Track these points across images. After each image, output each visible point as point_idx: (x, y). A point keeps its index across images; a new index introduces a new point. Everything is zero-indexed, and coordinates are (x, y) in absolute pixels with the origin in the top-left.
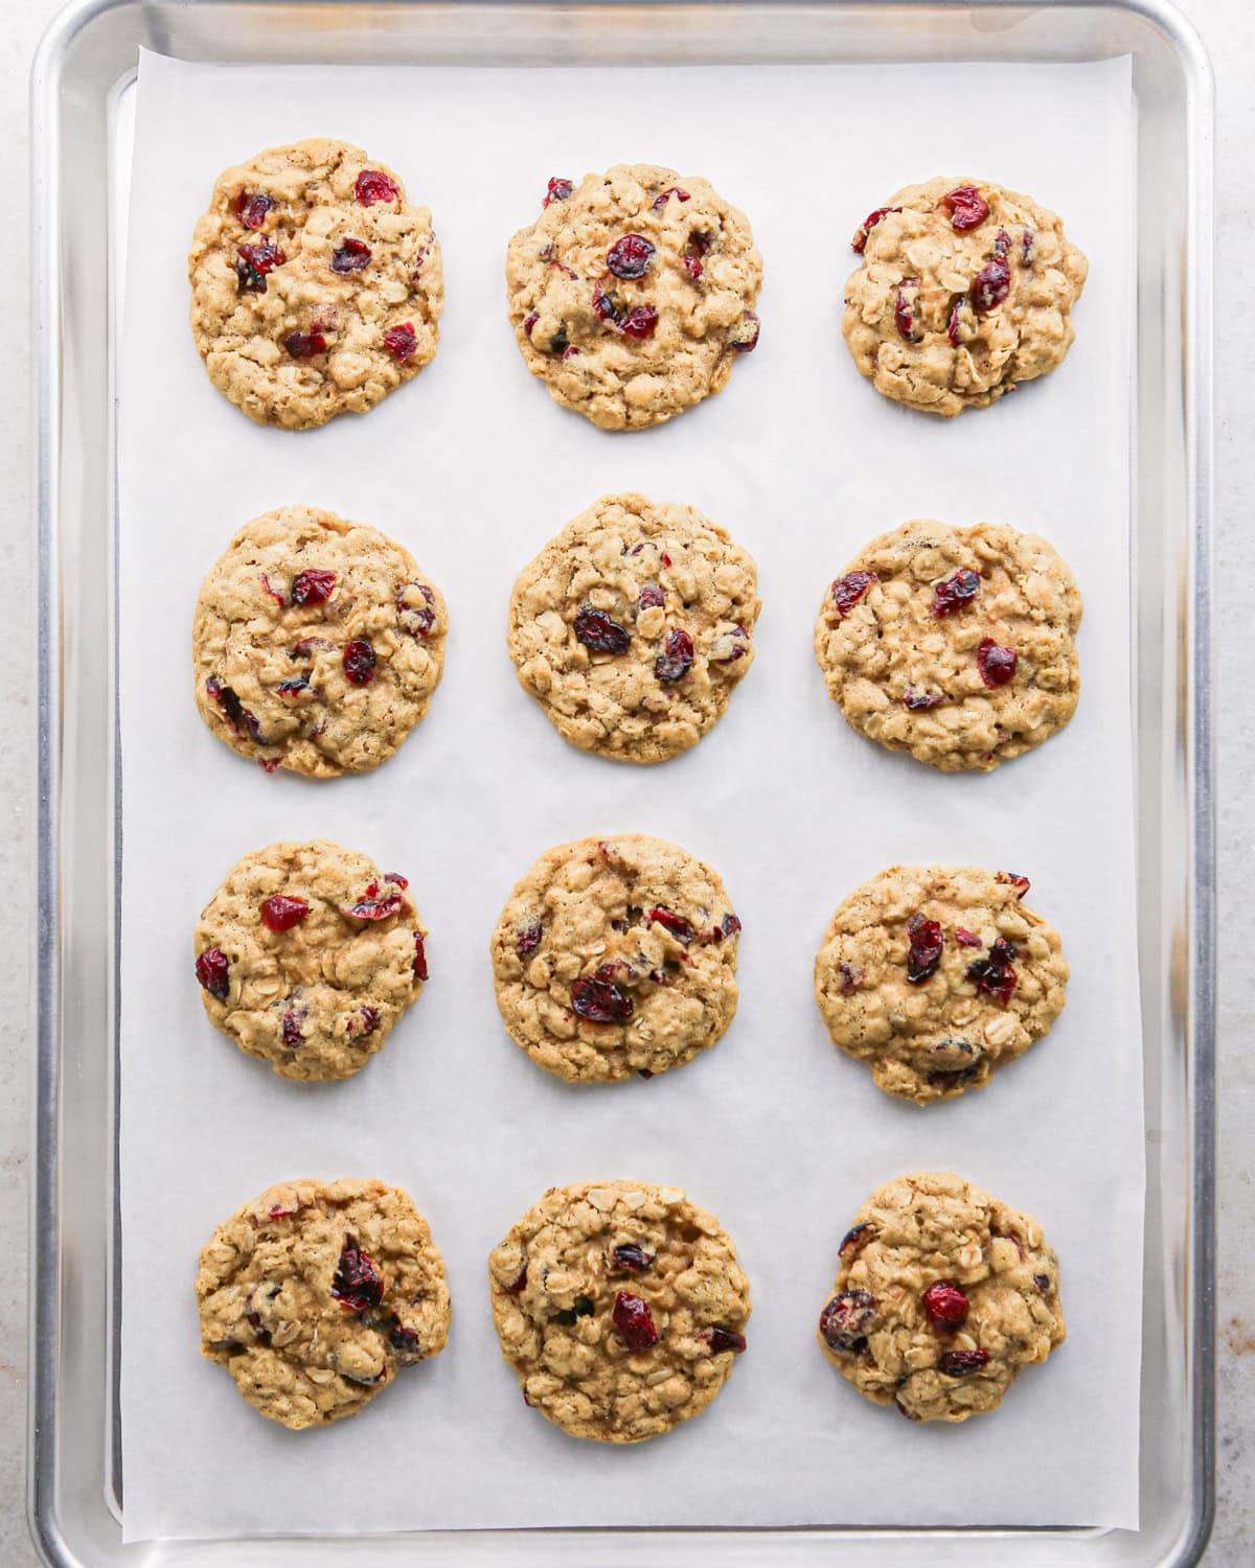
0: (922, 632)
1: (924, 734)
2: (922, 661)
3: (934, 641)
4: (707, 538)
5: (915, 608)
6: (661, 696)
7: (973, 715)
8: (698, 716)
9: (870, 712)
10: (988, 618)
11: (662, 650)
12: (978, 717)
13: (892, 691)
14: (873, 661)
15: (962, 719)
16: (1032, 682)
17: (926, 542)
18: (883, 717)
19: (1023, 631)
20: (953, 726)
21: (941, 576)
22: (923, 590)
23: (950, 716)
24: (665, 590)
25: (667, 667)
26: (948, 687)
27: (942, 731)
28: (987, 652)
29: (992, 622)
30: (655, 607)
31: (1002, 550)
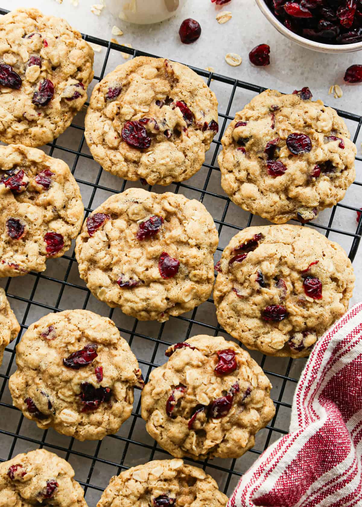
0: (130, 247)
1: (127, 301)
2: (129, 262)
3: (136, 252)
4: (68, 35)
5: (128, 234)
6: (35, 113)
7: (154, 292)
8: (53, 126)
9: (100, 287)
10: (165, 242)
11: (37, 88)
12: (156, 293)
13: (113, 277)
14: (103, 261)
15: (148, 294)
16: (187, 277)
17: (136, 200)
18: (107, 290)
19: (184, 250)
20: (143, 297)
21: (143, 218)
22: (133, 225)
23: (142, 292)
24: (43, 58)
25: (38, 97)
26: (142, 277)
27: (137, 300)
28: (163, 260)
29: (168, 245)
30: (36, 65)
31: (177, 207)
